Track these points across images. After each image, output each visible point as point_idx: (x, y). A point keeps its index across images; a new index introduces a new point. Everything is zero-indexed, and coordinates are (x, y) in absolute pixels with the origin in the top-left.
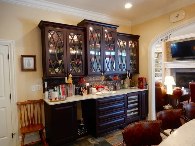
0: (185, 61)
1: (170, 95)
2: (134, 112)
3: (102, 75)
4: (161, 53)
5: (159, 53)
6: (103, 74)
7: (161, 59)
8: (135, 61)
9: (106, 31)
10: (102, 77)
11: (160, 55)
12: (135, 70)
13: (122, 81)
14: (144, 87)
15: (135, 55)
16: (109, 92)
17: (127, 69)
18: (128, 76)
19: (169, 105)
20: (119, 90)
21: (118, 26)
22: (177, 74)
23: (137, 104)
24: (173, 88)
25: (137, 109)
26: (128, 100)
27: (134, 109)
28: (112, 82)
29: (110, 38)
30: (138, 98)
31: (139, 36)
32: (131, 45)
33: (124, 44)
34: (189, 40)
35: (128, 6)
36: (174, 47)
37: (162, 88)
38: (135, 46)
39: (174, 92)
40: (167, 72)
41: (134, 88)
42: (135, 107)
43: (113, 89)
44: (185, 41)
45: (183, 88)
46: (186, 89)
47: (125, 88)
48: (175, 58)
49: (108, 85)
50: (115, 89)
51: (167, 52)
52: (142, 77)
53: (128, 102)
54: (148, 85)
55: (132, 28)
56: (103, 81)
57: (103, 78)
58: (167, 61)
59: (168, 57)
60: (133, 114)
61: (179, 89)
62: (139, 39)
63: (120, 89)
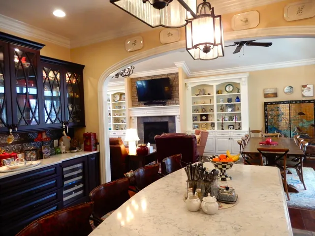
0: (154, 106)
1: (133, 156)
2: (76, 191)
3: (8, 133)
4: (124, 94)
5: (121, 94)
6: (11, 131)
7: (124, 103)
8: (77, 106)
9: (17, 50)
10: (10, 137)
11: (123, 97)
12: (78, 121)
13: (56, 141)
14: (93, 147)
15: (78, 96)
16: (22, 165)
17: (63, 120)
18: (64, 132)
19: (132, 170)
20: (48, 157)
21: (43, 45)
22: (146, 124)
23: (81, 177)
24: (137, 146)
25: (81, 186)
26: (63, 173)
27: (76, 187)
28: (34, 145)
29: (26, 65)
30: (83, 168)
31: (83, 67)
32: (70, 80)
33: (56, 77)
34: (157, 78)
35: (59, 13)
36: (143, 86)
37: (122, 147)
38: (77, 81)
39: (138, 151)
40: (133, 122)
41: (77, 152)
42: (78, 183)
43: (34, 157)
44: (153, 78)
45: (149, 144)
46: (153, 144)
47: (61, 153)
48: (143, 102)
49: (26, 151)
50: (40, 156)
51: (132, 93)
52: (89, 132)
53: (63, 176)
54: (99, 144)
55: (72, 51)
56: (12, 144)
57: (12, 139)
58: (133, 106)
59: (133, 101)
60: (74, 195)
61: (144, 147)
62: (84, 71)
63: (50, 155)
